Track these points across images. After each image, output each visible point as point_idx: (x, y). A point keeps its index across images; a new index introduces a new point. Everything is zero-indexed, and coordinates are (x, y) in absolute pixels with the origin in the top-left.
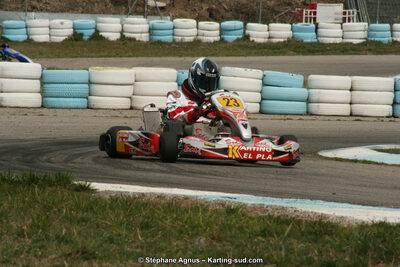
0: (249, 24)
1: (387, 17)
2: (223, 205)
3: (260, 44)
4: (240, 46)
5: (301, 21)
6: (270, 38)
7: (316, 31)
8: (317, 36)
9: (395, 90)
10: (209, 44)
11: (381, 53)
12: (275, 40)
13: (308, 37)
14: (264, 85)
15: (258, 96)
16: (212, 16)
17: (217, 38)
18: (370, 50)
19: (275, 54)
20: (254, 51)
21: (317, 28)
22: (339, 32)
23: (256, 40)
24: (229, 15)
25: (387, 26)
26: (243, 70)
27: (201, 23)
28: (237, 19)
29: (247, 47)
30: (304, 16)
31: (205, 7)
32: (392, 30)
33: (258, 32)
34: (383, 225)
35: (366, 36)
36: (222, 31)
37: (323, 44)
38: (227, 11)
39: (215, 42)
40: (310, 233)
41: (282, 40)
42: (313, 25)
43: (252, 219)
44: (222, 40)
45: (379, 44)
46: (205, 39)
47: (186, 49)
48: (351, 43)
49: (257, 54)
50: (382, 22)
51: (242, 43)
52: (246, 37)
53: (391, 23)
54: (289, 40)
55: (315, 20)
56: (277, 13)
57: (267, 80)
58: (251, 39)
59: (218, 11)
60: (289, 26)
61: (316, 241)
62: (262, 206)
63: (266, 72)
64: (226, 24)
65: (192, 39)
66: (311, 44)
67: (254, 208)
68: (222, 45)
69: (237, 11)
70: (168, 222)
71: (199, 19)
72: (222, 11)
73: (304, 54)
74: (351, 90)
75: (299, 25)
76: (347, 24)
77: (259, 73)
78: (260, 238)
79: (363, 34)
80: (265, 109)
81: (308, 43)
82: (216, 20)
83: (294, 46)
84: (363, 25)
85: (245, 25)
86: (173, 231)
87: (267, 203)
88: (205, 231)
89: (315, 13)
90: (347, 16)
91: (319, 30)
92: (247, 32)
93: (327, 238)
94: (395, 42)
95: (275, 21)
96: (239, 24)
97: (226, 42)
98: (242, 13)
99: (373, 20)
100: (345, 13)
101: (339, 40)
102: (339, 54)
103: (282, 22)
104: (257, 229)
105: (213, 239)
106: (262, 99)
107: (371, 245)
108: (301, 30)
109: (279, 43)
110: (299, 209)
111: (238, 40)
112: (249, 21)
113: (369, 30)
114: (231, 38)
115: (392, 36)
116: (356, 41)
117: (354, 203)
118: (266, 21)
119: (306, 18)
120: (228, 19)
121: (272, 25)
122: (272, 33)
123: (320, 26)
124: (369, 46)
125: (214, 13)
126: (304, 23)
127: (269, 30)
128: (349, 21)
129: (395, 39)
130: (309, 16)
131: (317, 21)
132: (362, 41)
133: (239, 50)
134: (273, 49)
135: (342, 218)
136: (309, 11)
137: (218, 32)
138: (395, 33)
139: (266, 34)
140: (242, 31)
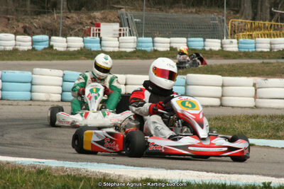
0: (53, 38)
1: (151, 33)
3: (61, 52)
4: (47, 53)
5: (90, 36)
6: (67, 47)
7: (100, 43)
8: (101, 46)
10: (24, 52)
11: (146, 59)
12: (71, 49)
13: (95, 47)
14: (64, 81)
15: (60, 89)
16: (26, 32)
17: (30, 48)
18: (138, 56)
19: (71, 59)
20: (57, 57)
21: (101, 40)
22: (117, 43)
23: (58, 49)
24: (38, 31)
25: (150, 39)
26: (49, 70)
27: (18, 37)
28: (44, 34)
29: (51, 54)
30: (92, 32)
31: (21, 25)
32: (153, 42)
33: (59, 43)
35: (135, 46)
36: (33, 42)
38: (37, 28)
39: (28, 50)
40: (97, 187)
41: (76, 49)
42: (98, 39)
44: (33, 49)
45: (144, 52)
46: (21, 48)
47: (7, 55)
48: (125, 52)
49: (59, 59)
50: (146, 36)
51: (47, 51)
52: (51, 47)
53: (153, 37)
54: (81, 49)
55: (99, 34)
56: (72, 30)
57: (66, 78)
58: (54, 48)
59: (30, 29)
60: (81, 39)
62: (63, 168)
63: (66, 72)
64: (37, 37)
65: (11, 48)
66: (97, 52)
67: (58, 169)
68: (34, 52)
69: (43, 28)
71: (16, 34)
72: (33, 28)
74: (125, 85)
75: (88, 38)
76: (122, 38)
77: (60, 73)
79: (133, 45)
80: (65, 98)
81: (94, 51)
82: (29, 35)
83: (85, 53)
84: (133, 38)
85: (50, 38)
88: (22, 187)
89: (99, 30)
90: (122, 32)
91: (102, 42)
92: (52, 43)
94: (155, 51)
95: (71, 36)
96: (46, 37)
97: (36, 50)
98: (48, 29)
99: (140, 35)
100: (120, 30)
101: (116, 49)
102: (117, 59)
103: (76, 36)
106: (63, 91)
108: (90, 42)
109: (75, 51)
111: (45, 49)
112: (53, 36)
113: (138, 42)
114: (40, 47)
115: (154, 46)
116: (128, 50)
118: (65, 35)
119: (93, 34)
120: (38, 34)
121: (69, 38)
122: (70, 44)
123: (103, 39)
124: (137, 54)
125: (27, 29)
126: (92, 37)
127: (67, 42)
128: (123, 35)
129: (155, 48)
130: (95, 32)
131: (101, 35)
132: (132, 50)
133: (46, 56)
134: (70, 55)
135: (120, 176)
136: (95, 28)
137: (30, 43)
138: (156, 44)
139: (65, 45)
140: (48, 42)
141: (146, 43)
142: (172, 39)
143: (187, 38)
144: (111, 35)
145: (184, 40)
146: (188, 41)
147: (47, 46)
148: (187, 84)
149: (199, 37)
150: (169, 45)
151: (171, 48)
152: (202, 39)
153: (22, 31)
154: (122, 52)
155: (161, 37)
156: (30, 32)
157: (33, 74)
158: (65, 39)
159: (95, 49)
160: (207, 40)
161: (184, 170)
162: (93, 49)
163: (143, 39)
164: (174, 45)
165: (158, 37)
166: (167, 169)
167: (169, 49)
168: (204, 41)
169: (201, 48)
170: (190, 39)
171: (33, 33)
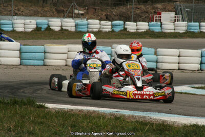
0: (127, 23)
1: (198, 19)
2: (113, 115)
3: (132, 33)
4: (122, 34)
5: (153, 21)
6: (137, 30)
8: (162, 29)
9: (202, 57)
10: (106, 33)
11: (194, 38)
12: (140, 31)
13: (157, 29)
17: (110, 30)
18: (188, 36)
19: (140, 38)
20: (129, 36)
22: (173, 27)
23: (130, 30)
24: (116, 18)
25: (197, 23)
27: (102, 22)
28: (120, 20)
29: (125, 34)
30: (155, 18)
31: (104, 14)
32: (200, 26)
33: (131, 26)
35: (186, 29)
36: (113, 26)
37: (165, 33)
38: (115, 16)
39: (109, 32)
41: (143, 31)
42: (159, 23)
44: (113, 30)
45: (193, 33)
46: (104, 30)
48: (179, 33)
49: (131, 38)
51: (123, 32)
52: (125, 29)
53: (200, 22)
54: (147, 31)
55: (160, 20)
56: (141, 17)
58: (128, 30)
59: (110, 16)
60: (147, 23)
62: (133, 116)
65: (97, 30)
68: (113, 33)
69: (120, 16)
71: (101, 20)
72: (113, 16)
73: (155, 38)
74: (179, 56)
75: (152, 23)
76: (175, 23)
81: (156, 32)
82: (109, 20)
83: (150, 34)
84: (185, 23)
85: (124, 23)
88: (104, 129)
89: (160, 17)
90: (177, 18)
91: (162, 26)
92: (126, 26)
94: (201, 32)
95: (140, 21)
96: (122, 22)
97: (115, 32)
98: (123, 17)
99: (190, 21)
100: (175, 17)
101: (173, 31)
102: (173, 38)
103: (143, 21)
108: (153, 26)
109: (142, 32)
111: (121, 31)
112: (126, 21)
113: (188, 26)
114: (117, 29)
115: (200, 29)
116: (181, 32)
117: (180, 114)
118: (135, 21)
119: (156, 20)
120: (116, 20)
122: (139, 27)
123: (163, 23)
124: (188, 34)
125: (108, 17)
126: (155, 22)
127: (137, 26)
128: (178, 21)
130: (157, 18)
131: (162, 21)
132: (184, 31)
133: (122, 36)
134: (139, 35)
136: (157, 16)
137: (111, 26)
139: (135, 28)
140: (123, 26)
141: (194, 27)
144: (169, 21)
147: (122, 29)
153: (105, 18)
154: (177, 33)
157: (112, 48)
158: (135, 23)
159: (157, 31)
163: (192, 23)
165: (203, 22)
171: (113, 19)
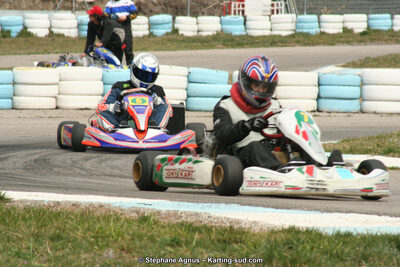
0: (178, 18)
1: (316, 9)
2: (138, 212)
3: (188, 38)
4: (169, 40)
5: (229, 13)
6: (198, 31)
7: (245, 24)
8: (246, 29)
9: (319, 85)
10: (138, 39)
11: (308, 44)
12: (204, 34)
13: (237, 30)
14: (190, 82)
15: (184, 94)
16: (141, 10)
17: (147, 33)
18: (298, 42)
20: (184, 45)
21: (245, 20)
22: (268, 24)
23: (185, 33)
24: (158, 8)
25: (314, 17)
26: (168, 67)
28: (166, 12)
29: (176, 41)
30: (233, 9)
32: (319, 22)
33: (187, 25)
34: (292, 230)
35: (294, 27)
36: (151, 25)
37: (252, 37)
38: (155, 5)
39: (144, 37)
40: (219, 241)
41: (211, 33)
42: (241, 18)
43: (163, 227)
44: (151, 34)
45: (307, 35)
48: (280, 36)
49: (186, 48)
50: (309, 13)
51: (171, 37)
52: (175, 31)
53: (319, 14)
54: (218, 34)
55: (243, 12)
56: (205, 6)
57: (193, 78)
58: (180, 32)
59: (146, 6)
60: (216, 19)
61: (224, 250)
62: (176, 212)
63: (191, 69)
64: (155, 18)
66: (240, 37)
67: (169, 214)
68: (152, 39)
69: (165, 4)
70: (79, 233)
72: (151, 5)
73: (233, 47)
75: (227, 18)
76: (275, 16)
77: (184, 70)
78: (169, 248)
79: (291, 26)
81: (236, 36)
82: (144, 14)
83: (223, 39)
84: (292, 17)
85: (174, 19)
86: (84, 242)
87: (181, 210)
88: (116, 241)
89: (243, 6)
90: (275, 8)
91: (247, 22)
92: (176, 26)
93: (235, 246)
94: (322, 33)
95: (203, 14)
96: (168, 18)
97: (155, 36)
98: (171, 6)
99: (301, 11)
100: (273, 5)
101: (267, 33)
102: (267, 46)
103: (210, 14)
104: (167, 237)
105: (123, 250)
106: (188, 96)
107: (276, 254)
108: (229, 23)
109: (208, 36)
110: (212, 214)
111: (167, 34)
112: (178, 15)
113: (298, 22)
114: (160, 32)
115: (320, 27)
116: (284, 33)
117: (268, 207)
118: (195, 14)
119: (235, 11)
120: (157, 13)
121: (201, 18)
122: (201, 26)
123: (248, 18)
124: (297, 38)
125: (142, 7)
126: (233, 15)
127: (197, 24)
128: (278, 12)
129: (322, 30)
130: (237, 9)
131: (246, 13)
132: (290, 33)
133: (169, 44)
134: (202, 42)
135: (255, 222)
136: (237, 3)
137: (147, 26)
138: (322, 24)
139: (196, 27)
140: (171, 25)
141: (309, 23)
142: (345, 16)
143: (368, 14)
144: (260, 13)
145: (364, 17)
146: (369, 19)
147: (170, 31)
148: (362, 84)
149: (385, 13)
150: (341, 25)
151: (345, 29)
152: (388, 15)
154: (275, 36)
155: (331, 13)
156: (146, 11)
158: (194, 19)
159: (238, 33)
160: (396, 16)
161: (347, 212)
162: (233, 33)
163: (305, 17)
164: (349, 26)
165: (326, 13)
166: (323, 212)
167: (341, 31)
168: (392, 18)
169: (387, 28)
170: (371, 16)
171: (151, 11)
